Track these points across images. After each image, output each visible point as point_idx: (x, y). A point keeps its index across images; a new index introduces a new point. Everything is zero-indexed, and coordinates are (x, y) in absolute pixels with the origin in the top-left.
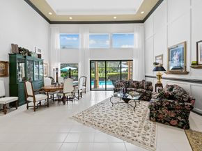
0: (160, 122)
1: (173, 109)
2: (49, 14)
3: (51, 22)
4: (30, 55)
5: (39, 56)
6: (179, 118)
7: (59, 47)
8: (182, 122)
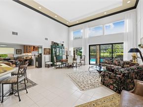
0: (105, 85)
1: (112, 78)
2: (67, 24)
3: (69, 27)
4: (58, 45)
5: (62, 45)
6: (115, 85)
7: (72, 39)
8: (116, 87)
